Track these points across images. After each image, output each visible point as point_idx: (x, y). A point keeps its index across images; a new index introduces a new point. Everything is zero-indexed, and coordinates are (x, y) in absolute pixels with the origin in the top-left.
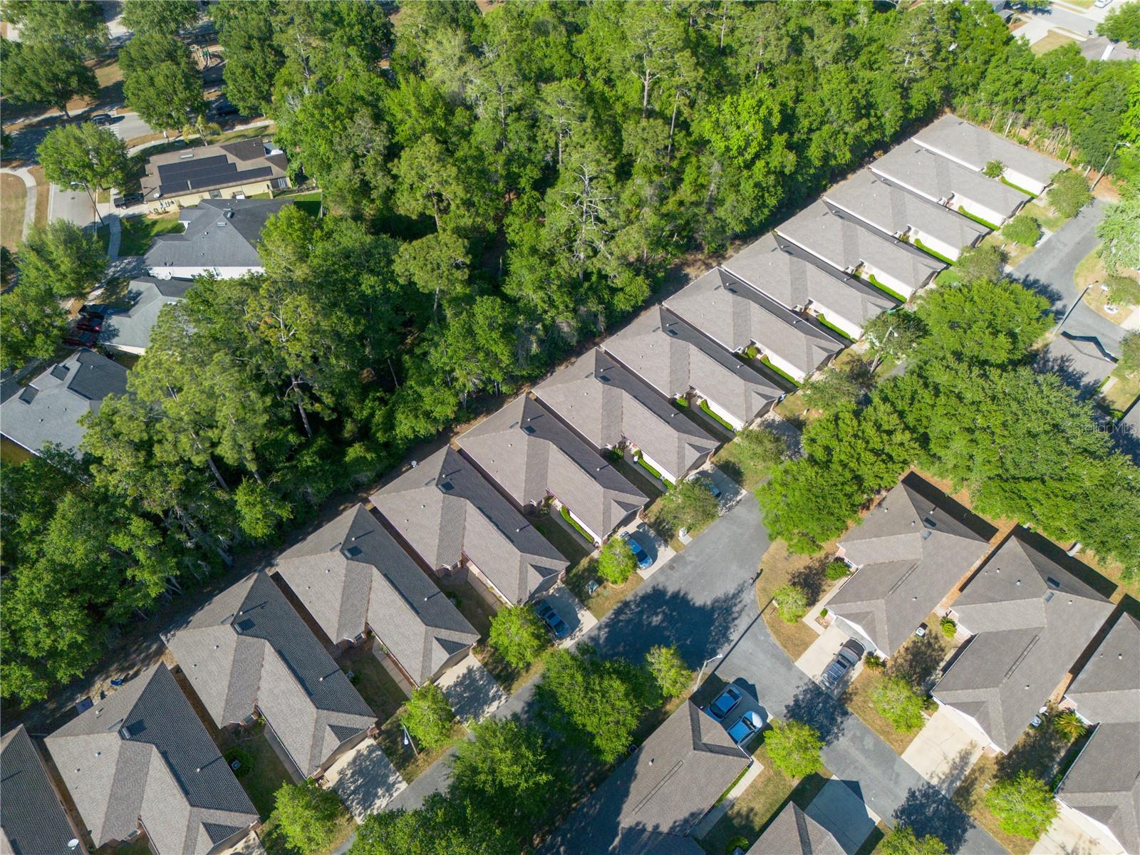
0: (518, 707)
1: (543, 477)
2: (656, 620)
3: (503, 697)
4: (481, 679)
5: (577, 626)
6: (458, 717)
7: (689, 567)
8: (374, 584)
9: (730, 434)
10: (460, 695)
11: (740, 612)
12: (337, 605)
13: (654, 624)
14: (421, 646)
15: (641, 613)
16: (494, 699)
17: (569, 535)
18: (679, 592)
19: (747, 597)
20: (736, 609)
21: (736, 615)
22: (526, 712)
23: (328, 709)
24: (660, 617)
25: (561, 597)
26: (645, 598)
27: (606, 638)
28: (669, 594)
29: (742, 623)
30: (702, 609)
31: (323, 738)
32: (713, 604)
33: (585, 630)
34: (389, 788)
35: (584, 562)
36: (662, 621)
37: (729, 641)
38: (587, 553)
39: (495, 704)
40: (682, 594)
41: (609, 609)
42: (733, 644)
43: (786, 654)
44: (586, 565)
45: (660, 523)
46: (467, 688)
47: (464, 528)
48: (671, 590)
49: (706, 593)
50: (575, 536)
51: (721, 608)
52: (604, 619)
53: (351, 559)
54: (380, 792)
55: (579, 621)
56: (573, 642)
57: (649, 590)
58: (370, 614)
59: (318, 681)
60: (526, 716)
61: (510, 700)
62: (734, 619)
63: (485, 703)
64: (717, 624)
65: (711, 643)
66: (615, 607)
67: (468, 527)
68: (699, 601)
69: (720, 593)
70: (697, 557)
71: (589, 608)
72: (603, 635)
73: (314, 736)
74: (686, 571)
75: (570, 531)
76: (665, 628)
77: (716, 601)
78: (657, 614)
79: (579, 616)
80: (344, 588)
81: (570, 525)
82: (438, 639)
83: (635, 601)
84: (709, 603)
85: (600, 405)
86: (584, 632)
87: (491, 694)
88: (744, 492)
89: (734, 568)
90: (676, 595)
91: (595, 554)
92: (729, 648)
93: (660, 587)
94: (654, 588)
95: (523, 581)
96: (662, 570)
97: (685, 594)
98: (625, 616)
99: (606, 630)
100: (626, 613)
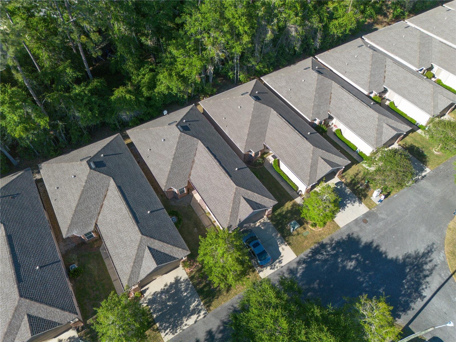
0: (214, 324)
1: (263, 134)
2: (351, 265)
3: (203, 312)
4: (186, 290)
5: (278, 258)
6: (158, 324)
7: (381, 223)
8: (109, 193)
9: (415, 127)
10: (163, 303)
11: (431, 271)
12: (74, 205)
13: (348, 268)
14: (134, 252)
15: (336, 256)
16: (193, 313)
17: (278, 182)
18: (372, 243)
20: (427, 267)
21: (427, 273)
22: (221, 332)
23: (31, 299)
24: (353, 263)
25: (265, 230)
26: (339, 244)
27: (303, 273)
28: (363, 244)
29: (434, 281)
30: (394, 262)
31: (19, 327)
32: (404, 259)
33: (285, 262)
35: (288, 205)
36: (355, 268)
37: (422, 297)
38: (291, 199)
39: (194, 317)
40: (375, 245)
41: (307, 248)
42: (426, 300)
44: (289, 208)
45: (355, 184)
46: (172, 297)
47: (193, 162)
48: (365, 239)
49: (397, 248)
50: (282, 184)
51: (411, 264)
52: (302, 256)
53: (94, 169)
55: (280, 254)
56: (272, 271)
57: (344, 237)
58: (100, 217)
59: (34, 269)
60: (220, 336)
61: (208, 316)
62: (426, 276)
63: (185, 315)
64: (408, 278)
65: (404, 295)
66: (313, 247)
67: (196, 161)
68: (391, 255)
69: (411, 250)
70: (388, 215)
71: (289, 244)
72: (301, 269)
73: (10, 324)
74: (378, 226)
75: (278, 179)
76: (359, 274)
77: (408, 256)
78: (351, 260)
79: (280, 249)
80: (83, 192)
81: (279, 175)
82: (150, 248)
83: (331, 244)
84: (401, 257)
85: (314, 89)
86: (283, 264)
87: (192, 307)
88: (428, 170)
89: (423, 229)
90: (369, 246)
91: (298, 200)
92: (422, 303)
93: (355, 236)
94: (348, 235)
95: (235, 210)
96: (356, 221)
97: (377, 246)
98: (321, 256)
99: (304, 266)
100: (322, 254)
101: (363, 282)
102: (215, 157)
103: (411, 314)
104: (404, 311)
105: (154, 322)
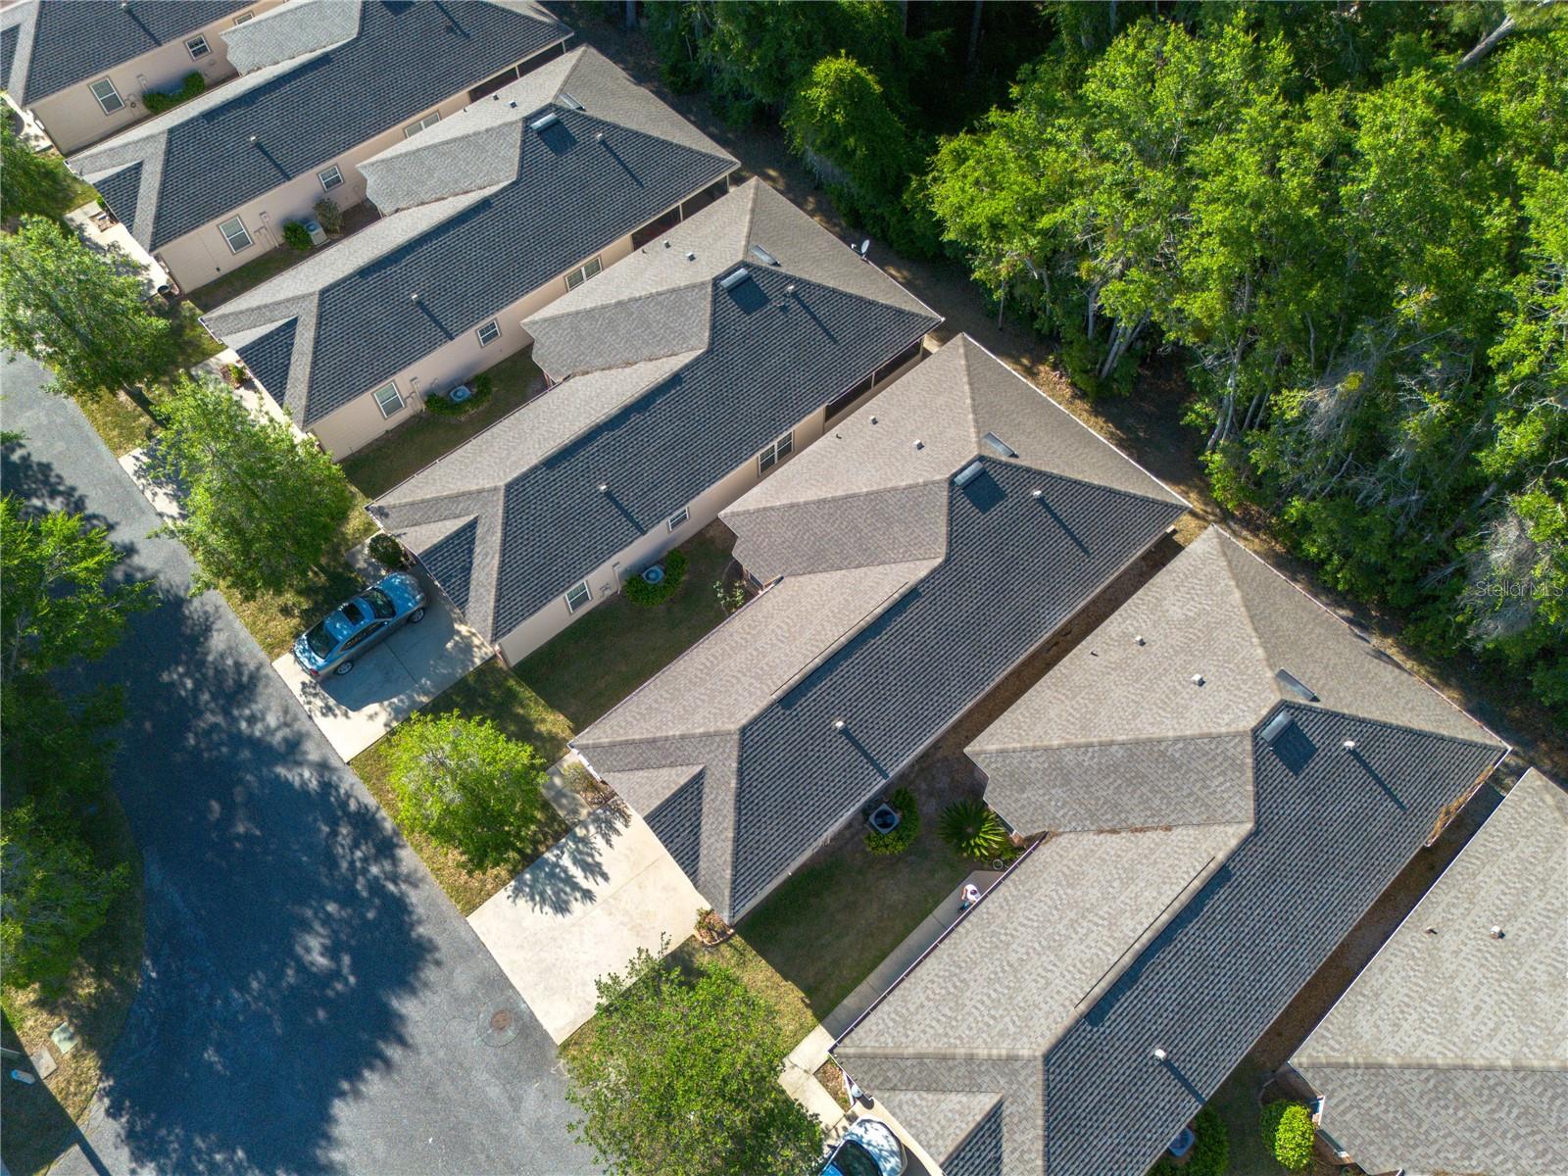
2: (314, 951)
3: (181, 524)
5: (340, 701)
7: (494, 1092)
13: (302, 939)
15: (348, 897)
16: (184, 504)
18: (402, 1041)
22: (130, 577)
24: (319, 960)
25: (442, 654)
26: (397, 910)
27: (288, 785)
28: (399, 1003)
30: (317, 1126)
33: (325, 724)
35: (554, 723)
36: (302, 968)
39: (172, 508)
40: (394, 1052)
41: (380, 794)
44: (542, 728)
48: (409, 1008)
49: (380, 1149)
52: (349, 780)
55: (356, 708)
56: (296, 689)
57: (425, 931)
60: (121, 576)
63: (180, 487)
65: (187, 1144)
66: (382, 814)
68: (340, 1109)
70: (538, 1128)
71: (392, 735)
72: (305, 777)
74: (481, 1076)
76: (276, 977)
78: (332, 952)
79: (373, 707)
80: (462, 137)
83: (394, 878)
84: (337, 1156)
86: (319, 720)
90: (389, 1026)
93: (430, 973)
94: (431, 948)
96: (497, 982)
97: (388, 1063)
98: (347, 842)
99: (314, 784)
100: (356, 845)
101: (243, 988)
103: (117, 1160)
104: (131, 1136)
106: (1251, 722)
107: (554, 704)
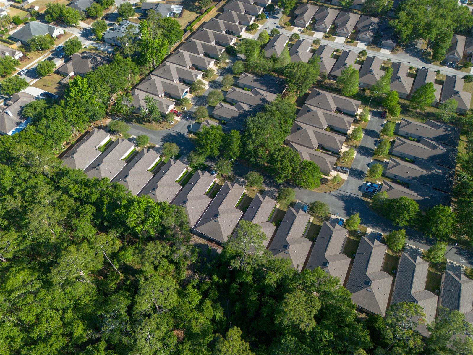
1: (337, 255)
9: (276, 210)
11: (340, 194)
16: (410, 247)
19: (334, 193)
20: (340, 195)
23: (458, 282)
29: (343, 193)
33: (373, 230)
34: (452, 263)
37: (350, 195)
38: (348, 238)
41: (362, 226)
43: (345, 182)
44: (352, 237)
48: (344, 212)
51: (342, 199)
52: (365, 226)
53: (416, 301)
54: (454, 265)
56: (378, 232)
58: (422, 290)
62: (343, 195)
63: (412, 249)
64: (347, 199)
65: (353, 199)
68: (343, 204)
69: (337, 200)
71: (366, 231)
72: (370, 225)
76: (357, 210)
77: (340, 200)
79: (370, 233)
80: (424, 299)
82: (415, 262)
84: (342, 202)
88: (298, 201)
90: (345, 210)
91: (347, 235)
92: (352, 194)
93: (345, 214)
97: (343, 208)
99: (368, 225)
102: (367, 264)
103: (357, 196)
104: (358, 198)
105: (422, 255)
106: (290, 246)
107: (353, 239)
